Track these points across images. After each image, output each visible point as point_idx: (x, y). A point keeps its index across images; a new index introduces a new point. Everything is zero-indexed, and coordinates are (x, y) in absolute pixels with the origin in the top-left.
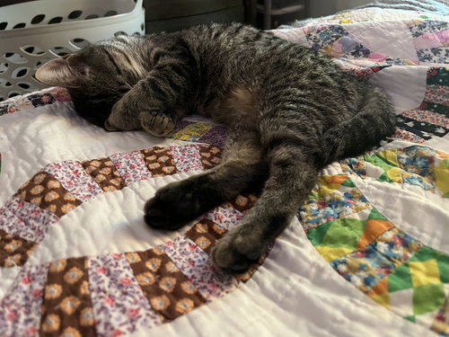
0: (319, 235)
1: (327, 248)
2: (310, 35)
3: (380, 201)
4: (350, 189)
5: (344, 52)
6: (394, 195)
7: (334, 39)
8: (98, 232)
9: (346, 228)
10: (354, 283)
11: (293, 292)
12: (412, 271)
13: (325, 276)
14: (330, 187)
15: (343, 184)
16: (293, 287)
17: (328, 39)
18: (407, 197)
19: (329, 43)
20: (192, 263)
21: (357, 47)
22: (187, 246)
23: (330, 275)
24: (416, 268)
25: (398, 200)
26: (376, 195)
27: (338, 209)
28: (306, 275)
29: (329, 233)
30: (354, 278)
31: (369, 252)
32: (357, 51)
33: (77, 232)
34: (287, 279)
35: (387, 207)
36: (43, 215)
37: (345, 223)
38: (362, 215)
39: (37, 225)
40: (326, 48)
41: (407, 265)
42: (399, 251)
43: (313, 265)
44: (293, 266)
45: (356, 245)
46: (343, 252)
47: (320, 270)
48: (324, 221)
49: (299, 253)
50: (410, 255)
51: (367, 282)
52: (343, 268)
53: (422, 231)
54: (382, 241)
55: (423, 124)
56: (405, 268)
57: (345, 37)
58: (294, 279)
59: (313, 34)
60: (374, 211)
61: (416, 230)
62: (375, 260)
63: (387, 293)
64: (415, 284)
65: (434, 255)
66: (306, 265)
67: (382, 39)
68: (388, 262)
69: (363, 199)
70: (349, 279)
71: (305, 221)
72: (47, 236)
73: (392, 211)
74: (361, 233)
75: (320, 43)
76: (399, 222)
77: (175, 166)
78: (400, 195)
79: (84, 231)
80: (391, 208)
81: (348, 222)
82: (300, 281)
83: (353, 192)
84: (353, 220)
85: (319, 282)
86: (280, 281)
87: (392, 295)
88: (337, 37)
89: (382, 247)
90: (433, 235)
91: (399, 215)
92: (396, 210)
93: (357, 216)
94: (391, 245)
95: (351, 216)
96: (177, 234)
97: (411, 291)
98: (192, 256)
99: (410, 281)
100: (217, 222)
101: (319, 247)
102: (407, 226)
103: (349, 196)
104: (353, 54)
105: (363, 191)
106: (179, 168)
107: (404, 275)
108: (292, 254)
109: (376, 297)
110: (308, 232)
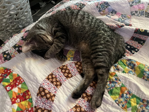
0: (111, 93)
1: (113, 96)
2: (98, 6)
3: (124, 81)
4: (116, 77)
5: (108, 12)
6: (127, 79)
7: (105, 8)
8: (64, 104)
9: (117, 90)
10: (120, 106)
11: (108, 109)
12: (131, 102)
13: (114, 105)
14: (112, 76)
15: (114, 76)
16: (108, 108)
17: (104, 8)
18: (130, 80)
19: (104, 9)
20: (86, 106)
21: (113, 10)
22: (83, 101)
23: (115, 104)
24: (132, 101)
25: (128, 81)
26: (122, 79)
27: (114, 84)
28: (110, 104)
29: (113, 92)
30: (120, 105)
31: (122, 96)
32: (113, 12)
33: (59, 106)
34: (106, 106)
35: (125, 83)
36: (49, 102)
37: (116, 88)
38: (120, 85)
39: (48, 105)
40: (103, 11)
41: (130, 100)
42: (128, 96)
43: (111, 102)
44: (107, 102)
45: (119, 94)
46: (117, 97)
47: (113, 103)
48: (112, 88)
49: (107, 99)
50: (130, 97)
51: (123, 106)
52: (117, 102)
53: (133, 90)
54: (124, 93)
55: (132, 47)
56: (130, 101)
57: (109, 7)
58: (108, 106)
59: (99, 6)
60: (122, 84)
61: (132, 90)
62: (123, 98)
63: (127, 109)
64: (132, 106)
65: (135, 97)
66: (109, 102)
67: (120, 7)
68: (126, 99)
69: (119, 80)
70: (119, 105)
71: (107, 88)
72: (53, 108)
73: (126, 84)
74: (120, 91)
75: (101, 9)
76: (128, 87)
77: (71, 74)
78: (128, 80)
79: (61, 105)
80: (126, 83)
81: (117, 88)
82: (109, 106)
83: (117, 78)
84: (118, 87)
85: (113, 106)
86: (105, 106)
87: (128, 109)
88: (107, 7)
89: (125, 95)
90: (135, 91)
91: (128, 85)
92: (127, 84)
93: (119, 86)
94: (127, 94)
95: (117, 86)
96: (80, 98)
97: (131, 107)
98: (85, 104)
99: (131, 105)
100: (88, 93)
101: (111, 96)
102: (130, 88)
103: (116, 79)
104: (111, 13)
105: (119, 78)
106: (73, 75)
107: (130, 103)
108: (106, 99)
109: (125, 109)
110: (108, 92)
